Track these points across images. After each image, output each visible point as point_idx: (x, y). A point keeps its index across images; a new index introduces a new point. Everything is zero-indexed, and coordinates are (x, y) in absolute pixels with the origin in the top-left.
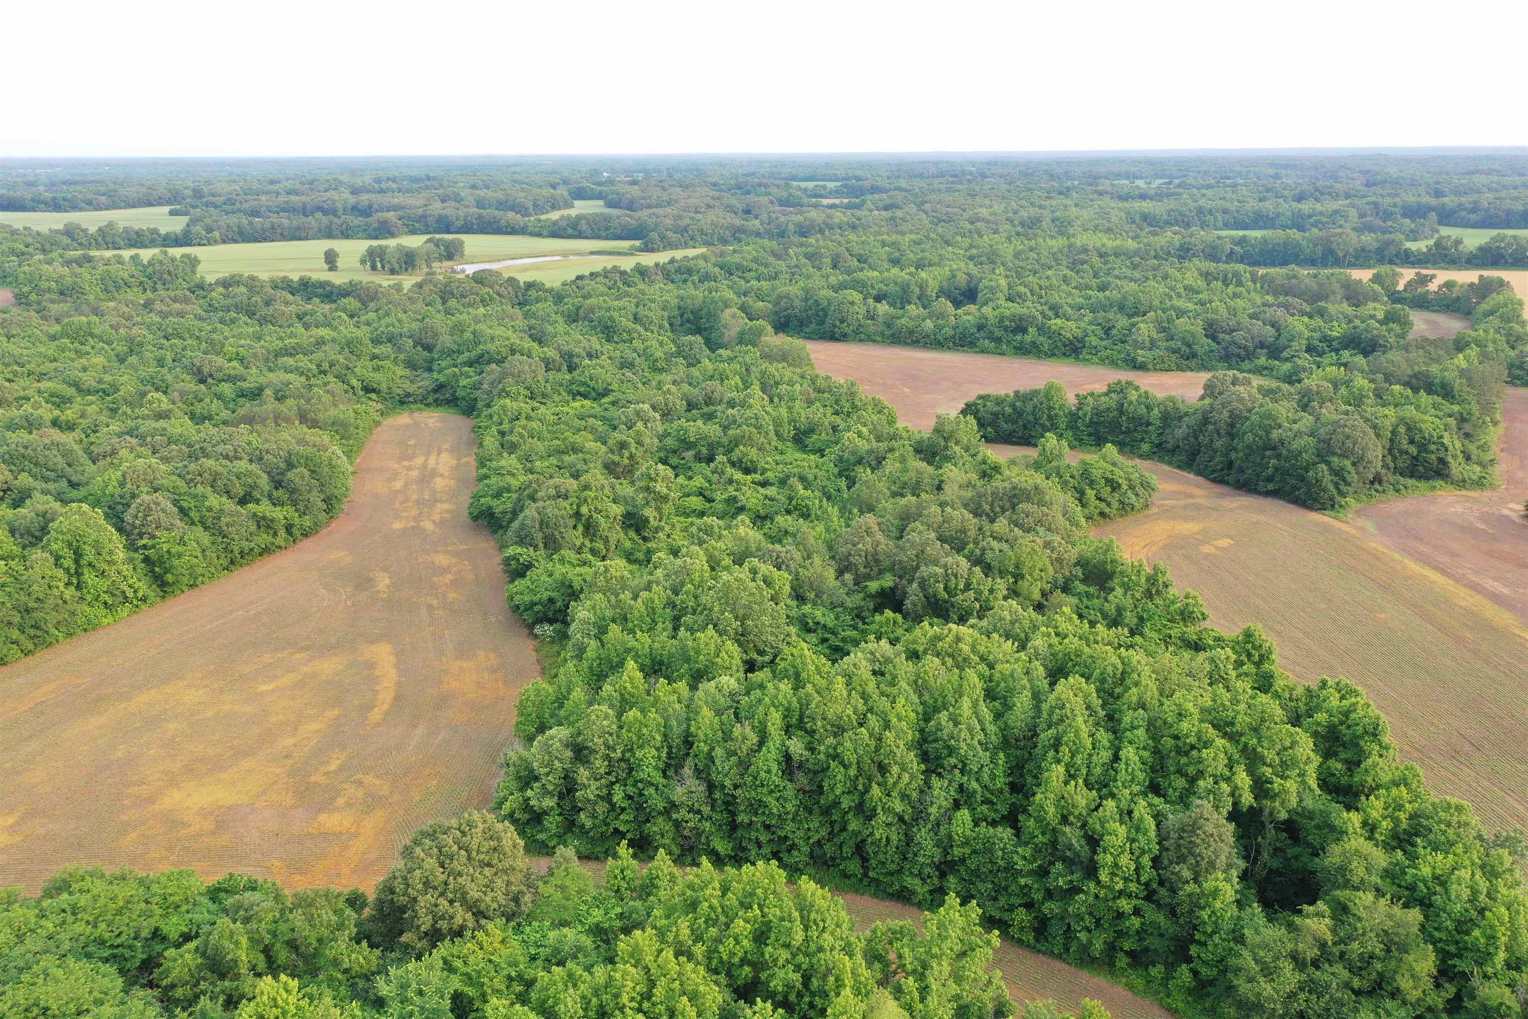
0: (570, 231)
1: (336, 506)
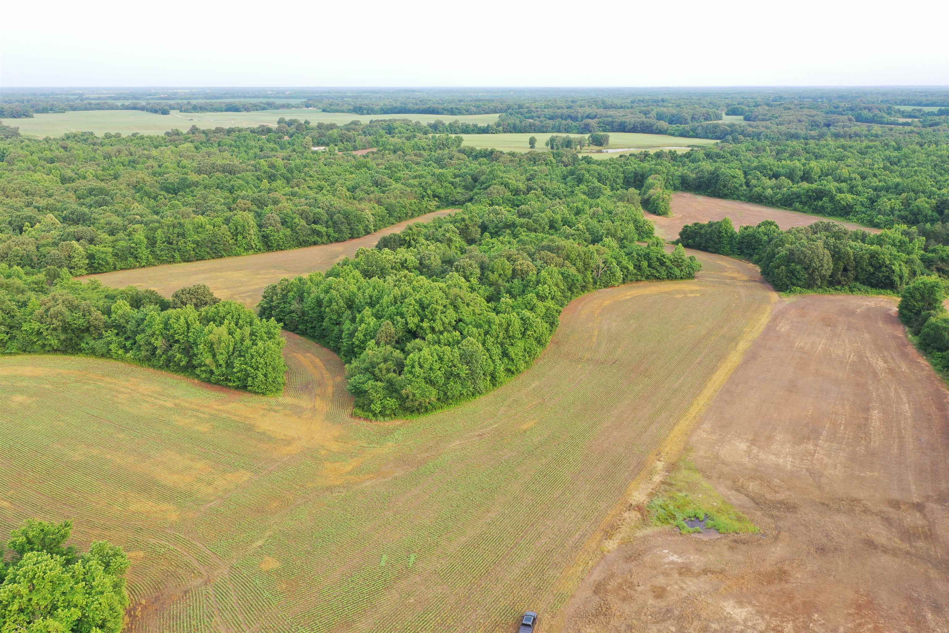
0: (691, 133)
1: (355, 232)
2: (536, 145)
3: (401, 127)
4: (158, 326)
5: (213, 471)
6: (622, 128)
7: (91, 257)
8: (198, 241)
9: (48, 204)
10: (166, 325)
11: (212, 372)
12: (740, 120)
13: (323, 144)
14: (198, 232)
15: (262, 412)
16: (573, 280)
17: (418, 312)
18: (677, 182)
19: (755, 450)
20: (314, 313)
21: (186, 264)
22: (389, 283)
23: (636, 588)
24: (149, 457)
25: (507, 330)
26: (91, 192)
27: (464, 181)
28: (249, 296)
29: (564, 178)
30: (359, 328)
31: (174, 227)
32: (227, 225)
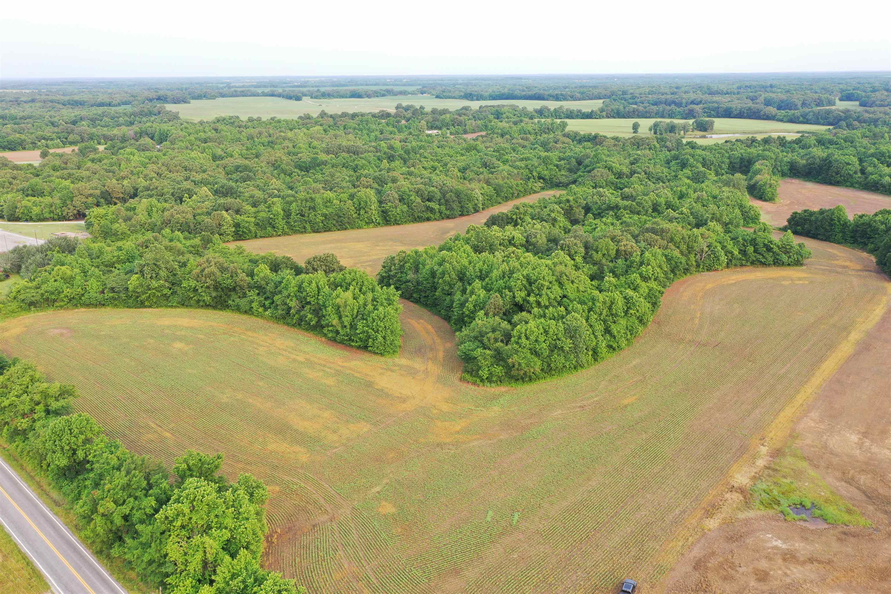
0: (801, 119)
1: (465, 210)
2: (639, 130)
3: (509, 112)
4: (293, 289)
5: (338, 421)
6: (728, 114)
7: (237, 225)
8: (326, 215)
9: (202, 179)
10: (300, 288)
11: (337, 332)
12: (855, 106)
13: (437, 128)
14: (326, 207)
15: (380, 371)
16: (676, 263)
17: (525, 287)
18: (786, 168)
19: (867, 443)
20: (428, 283)
21: (315, 234)
22: (497, 259)
23: (738, 569)
24: (284, 404)
25: (610, 308)
26: (237, 169)
27: (569, 164)
28: (370, 266)
29: (668, 162)
30: (470, 299)
31: (306, 201)
32: (352, 200)
